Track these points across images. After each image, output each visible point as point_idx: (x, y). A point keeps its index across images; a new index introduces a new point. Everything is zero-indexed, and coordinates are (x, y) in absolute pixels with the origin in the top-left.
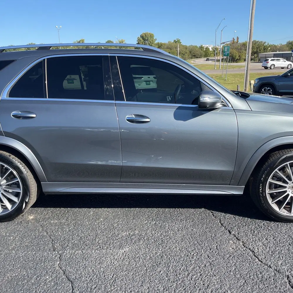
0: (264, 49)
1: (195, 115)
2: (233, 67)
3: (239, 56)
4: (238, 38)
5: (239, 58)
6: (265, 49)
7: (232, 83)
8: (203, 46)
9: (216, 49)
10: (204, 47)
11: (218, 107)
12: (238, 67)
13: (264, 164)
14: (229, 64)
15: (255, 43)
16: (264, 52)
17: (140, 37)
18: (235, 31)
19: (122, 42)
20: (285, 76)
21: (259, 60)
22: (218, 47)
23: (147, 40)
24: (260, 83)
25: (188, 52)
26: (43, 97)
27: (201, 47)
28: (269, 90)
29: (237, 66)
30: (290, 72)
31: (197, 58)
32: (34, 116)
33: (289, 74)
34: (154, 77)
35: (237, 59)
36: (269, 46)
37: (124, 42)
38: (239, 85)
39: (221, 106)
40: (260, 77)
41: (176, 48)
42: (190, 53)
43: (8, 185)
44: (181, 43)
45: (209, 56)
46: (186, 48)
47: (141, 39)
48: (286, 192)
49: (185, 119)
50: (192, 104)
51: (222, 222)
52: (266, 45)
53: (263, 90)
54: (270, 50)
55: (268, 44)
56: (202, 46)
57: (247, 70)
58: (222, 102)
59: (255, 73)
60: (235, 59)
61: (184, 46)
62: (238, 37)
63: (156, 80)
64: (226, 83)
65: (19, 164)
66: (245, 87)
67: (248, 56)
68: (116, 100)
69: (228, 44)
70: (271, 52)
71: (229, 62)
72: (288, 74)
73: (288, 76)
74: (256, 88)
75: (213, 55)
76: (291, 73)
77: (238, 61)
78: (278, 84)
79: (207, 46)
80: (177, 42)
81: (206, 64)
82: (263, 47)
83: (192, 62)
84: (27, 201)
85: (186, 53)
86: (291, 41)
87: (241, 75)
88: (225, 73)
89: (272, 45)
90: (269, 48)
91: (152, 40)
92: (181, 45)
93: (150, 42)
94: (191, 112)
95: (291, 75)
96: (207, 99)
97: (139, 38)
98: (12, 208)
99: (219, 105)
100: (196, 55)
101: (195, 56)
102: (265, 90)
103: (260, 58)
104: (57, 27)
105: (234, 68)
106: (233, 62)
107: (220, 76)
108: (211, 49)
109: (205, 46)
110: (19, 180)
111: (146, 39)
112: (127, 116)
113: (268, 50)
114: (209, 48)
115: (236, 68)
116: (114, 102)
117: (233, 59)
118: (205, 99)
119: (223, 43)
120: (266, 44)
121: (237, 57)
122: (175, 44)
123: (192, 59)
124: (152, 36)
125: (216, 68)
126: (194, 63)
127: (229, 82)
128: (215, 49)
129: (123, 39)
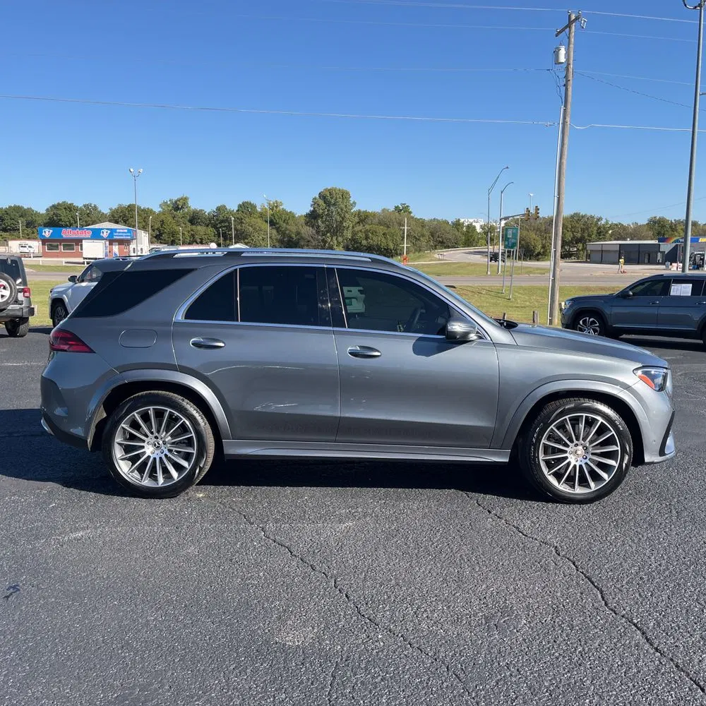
0: (599, 233)
1: (441, 350)
2: (529, 271)
3: (543, 247)
4: (537, 209)
5: (542, 251)
6: (601, 233)
7: (524, 307)
8: (462, 221)
9: (492, 229)
10: (463, 223)
11: (471, 339)
12: (539, 271)
13: (536, 418)
14: (519, 263)
15: (576, 218)
16: (600, 240)
17: (317, 196)
18: (532, 195)
19: (276, 207)
20: (623, 295)
21: (588, 256)
22: (494, 224)
23: (334, 204)
24: (576, 307)
25: (427, 234)
26: (234, 321)
27: (457, 225)
28: (593, 322)
29: (538, 269)
30: (633, 288)
31: (449, 247)
32: (222, 344)
33: (631, 293)
34: (359, 291)
35: (539, 254)
36: (610, 228)
37: (281, 207)
38: (536, 312)
39: (476, 337)
40: (576, 296)
41: (401, 224)
42: (432, 236)
43: (173, 443)
44: (410, 213)
45: (474, 244)
46: (422, 223)
47: (321, 202)
48: (566, 458)
49: (428, 353)
50: (438, 334)
51: (480, 503)
52: (603, 225)
53: (581, 322)
54: (611, 235)
55: (607, 223)
56: (459, 220)
57: (554, 281)
58: (478, 332)
59: (574, 287)
60: (534, 252)
61: (418, 220)
62: (537, 207)
63: (364, 296)
64: (510, 307)
65: (195, 412)
66: (551, 315)
67: (555, 251)
68: (333, 327)
69: (518, 219)
70: (615, 240)
71: (520, 259)
72: (628, 292)
73: (629, 296)
74: (566, 318)
75: (484, 242)
76: (635, 290)
77: (540, 257)
78: (610, 311)
79: (471, 220)
80: (403, 210)
81: (467, 261)
82: (596, 228)
83: (436, 256)
84: (201, 466)
85: (423, 236)
86: (658, 218)
87: (544, 290)
88: (507, 284)
89: (616, 225)
90: (610, 232)
91: (346, 206)
92: (413, 218)
93: (342, 210)
94: (436, 344)
95: (634, 294)
96: (457, 327)
97: (315, 199)
98: (178, 478)
99: (473, 336)
100: (445, 241)
101: (442, 243)
102: (584, 322)
103: (589, 252)
104: (132, 170)
105: (531, 272)
106: (530, 259)
107: (499, 289)
108: (479, 230)
109: (466, 221)
110: (193, 434)
111: (333, 201)
112: (349, 348)
113: (608, 235)
114: (475, 227)
115: (535, 273)
116: (331, 328)
117: (529, 253)
118: (454, 327)
119: (506, 218)
120: (603, 222)
121: (539, 249)
122: (397, 214)
123: (436, 249)
124: (345, 195)
125: (489, 273)
126: (441, 260)
127: (517, 303)
128: (488, 230)
129: (279, 201)
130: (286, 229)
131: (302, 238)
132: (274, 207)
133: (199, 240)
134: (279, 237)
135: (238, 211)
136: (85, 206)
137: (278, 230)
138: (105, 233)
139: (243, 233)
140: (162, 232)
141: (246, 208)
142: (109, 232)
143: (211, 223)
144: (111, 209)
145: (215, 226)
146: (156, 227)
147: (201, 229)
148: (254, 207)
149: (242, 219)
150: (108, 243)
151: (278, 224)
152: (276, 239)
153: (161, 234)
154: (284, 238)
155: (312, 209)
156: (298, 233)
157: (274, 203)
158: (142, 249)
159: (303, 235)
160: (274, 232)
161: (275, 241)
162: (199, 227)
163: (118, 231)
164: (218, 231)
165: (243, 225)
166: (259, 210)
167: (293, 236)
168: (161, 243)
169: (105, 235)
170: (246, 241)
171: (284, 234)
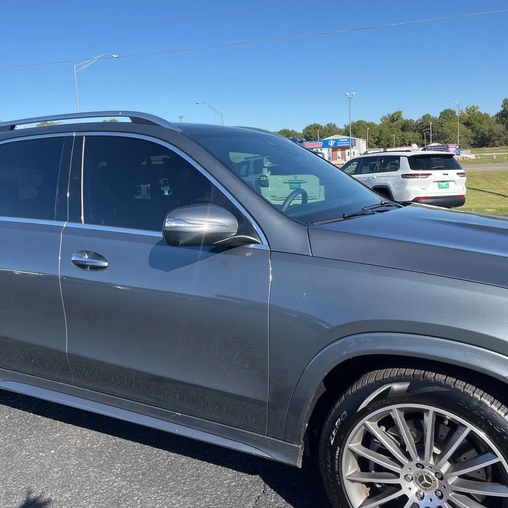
19: (473, 111)
37: (477, 111)
104: (347, 94)
116: (65, 224)
129: (475, 106)
130: (480, 128)
131: (495, 134)
132: (471, 111)
133: (407, 143)
134: (473, 135)
135: (440, 117)
136: (327, 125)
137: (473, 129)
138: (332, 143)
139: (443, 134)
140: (380, 139)
141: (447, 115)
142: (334, 142)
143: (418, 129)
144: (345, 126)
145: (420, 131)
146: (376, 135)
147: (409, 134)
148: (453, 113)
149: (442, 123)
150: (331, 150)
151: (473, 124)
152: (471, 137)
153: (379, 141)
154: (478, 135)
155: (502, 109)
156: (490, 131)
157: (471, 108)
158: (354, 153)
159: (495, 132)
160: (470, 131)
161: (469, 139)
162: (408, 133)
163: (340, 140)
164: (423, 135)
165: (443, 128)
166: (457, 115)
167: (486, 133)
168: (379, 147)
169: (332, 144)
170: (445, 140)
171: (478, 132)
